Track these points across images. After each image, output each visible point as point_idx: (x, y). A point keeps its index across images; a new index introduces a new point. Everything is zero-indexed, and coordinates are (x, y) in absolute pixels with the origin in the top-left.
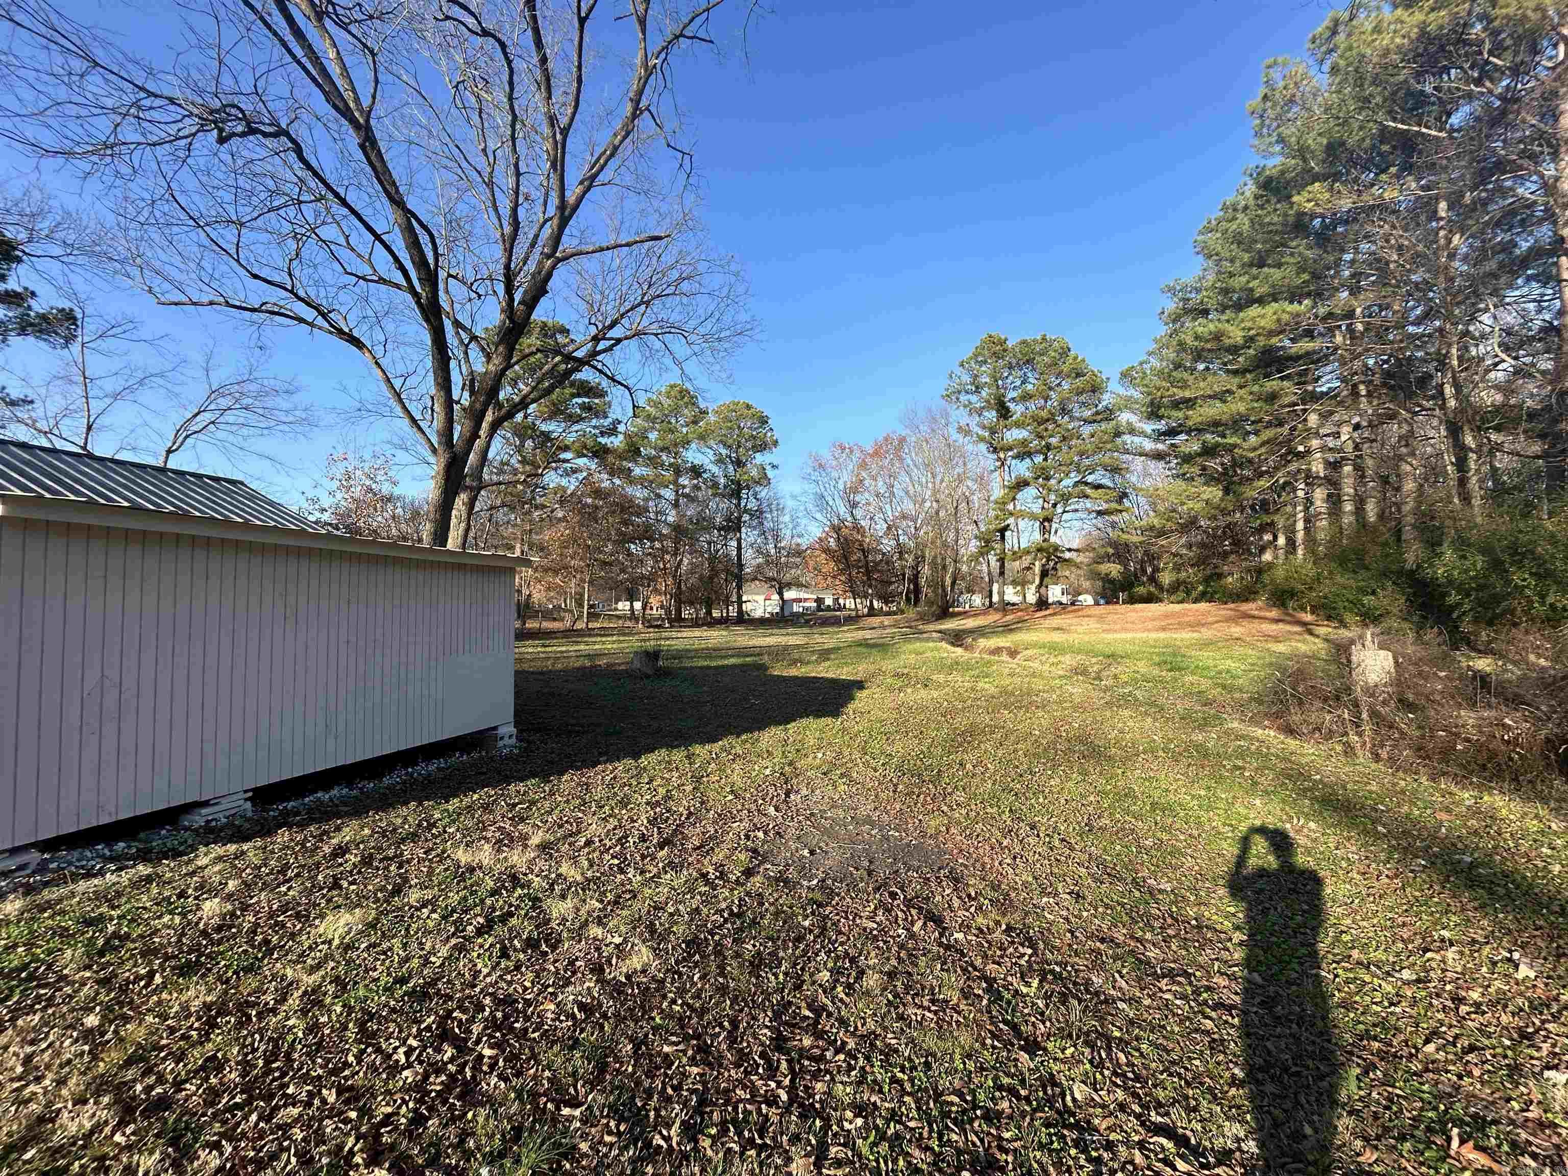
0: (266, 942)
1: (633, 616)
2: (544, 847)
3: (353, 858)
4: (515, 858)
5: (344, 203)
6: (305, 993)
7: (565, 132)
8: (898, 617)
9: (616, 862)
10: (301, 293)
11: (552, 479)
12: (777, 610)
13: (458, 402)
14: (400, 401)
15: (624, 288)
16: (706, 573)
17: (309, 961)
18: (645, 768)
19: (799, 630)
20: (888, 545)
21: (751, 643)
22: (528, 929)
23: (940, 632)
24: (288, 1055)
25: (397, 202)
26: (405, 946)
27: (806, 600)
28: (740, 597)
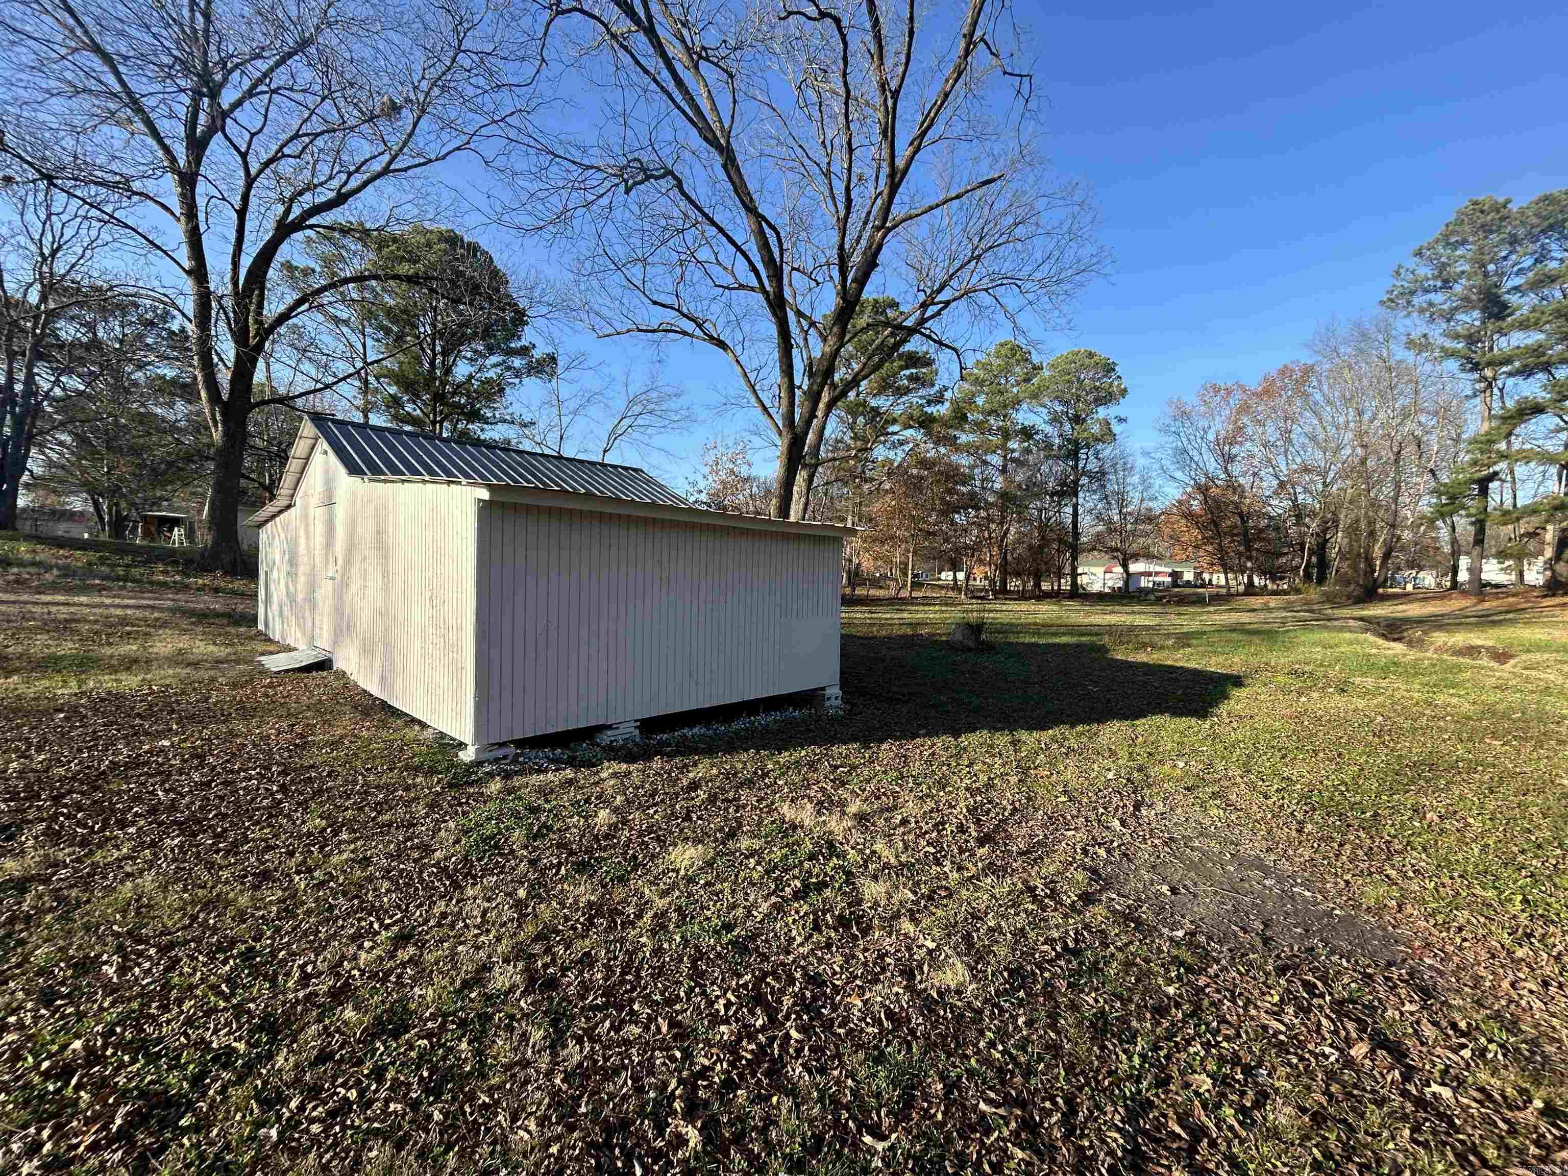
0: (635, 857)
1: (956, 587)
2: (861, 818)
3: (702, 795)
4: (834, 824)
5: (713, 223)
6: (656, 914)
7: (896, 94)
8: (1292, 598)
9: (932, 850)
10: (685, 310)
11: (880, 452)
12: (1120, 584)
13: (800, 387)
14: (755, 392)
15: (954, 247)
16: (1036, 542)
17: (662, 886)
18: (965, 749)
19: (1149, 609)
20: (1279, 506)
21: (1087, 621)
22: (841, 905)
23: (1361, 619)
24: (638, 970)
25: (751, 209)
26: (733, 892)
27: (1157, 574)
28: (1074, 569)
